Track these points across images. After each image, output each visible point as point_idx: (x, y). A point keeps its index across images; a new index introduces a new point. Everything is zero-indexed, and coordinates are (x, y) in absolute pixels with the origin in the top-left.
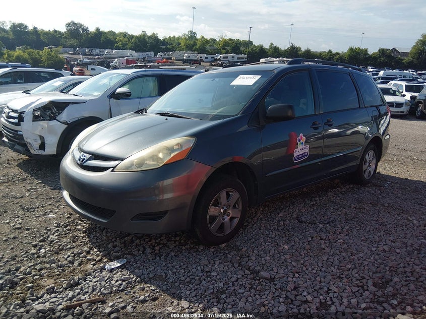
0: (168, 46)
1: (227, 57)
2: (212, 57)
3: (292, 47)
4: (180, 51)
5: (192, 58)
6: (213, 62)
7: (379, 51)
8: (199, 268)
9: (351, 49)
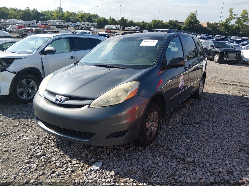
0: (45, 17)
1: (84, 24)
2: (75, 24)
3: (122, 19)
4: (53, 20)
5: (62, 24)
6: (76, 27)
7: (169, 22)
8: (150, 162)
9: (155, 21)
